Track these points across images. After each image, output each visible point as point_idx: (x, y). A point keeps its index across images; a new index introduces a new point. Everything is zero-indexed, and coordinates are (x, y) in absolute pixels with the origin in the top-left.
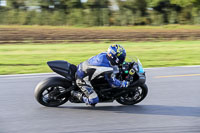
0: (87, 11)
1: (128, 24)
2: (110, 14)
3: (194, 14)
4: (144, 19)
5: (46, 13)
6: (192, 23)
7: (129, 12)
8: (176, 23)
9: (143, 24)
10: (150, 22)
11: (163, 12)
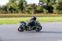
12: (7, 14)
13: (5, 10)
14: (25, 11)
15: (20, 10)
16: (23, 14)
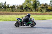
0: (10, 8)
1: (19, 11)
2: (15, 9)
3: (33, 10)
4: (22, 10)
5: (1, 9)
6: (32, 12)
7: (19, 9)
8: (29, 11)
9: (22, 11)
10: (24, 11)
11: (26, 9)
12: (23, 12)
13: (21, 9)
14: (38, 9)
15: (34, 9)
16: (36, 12)
